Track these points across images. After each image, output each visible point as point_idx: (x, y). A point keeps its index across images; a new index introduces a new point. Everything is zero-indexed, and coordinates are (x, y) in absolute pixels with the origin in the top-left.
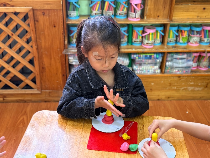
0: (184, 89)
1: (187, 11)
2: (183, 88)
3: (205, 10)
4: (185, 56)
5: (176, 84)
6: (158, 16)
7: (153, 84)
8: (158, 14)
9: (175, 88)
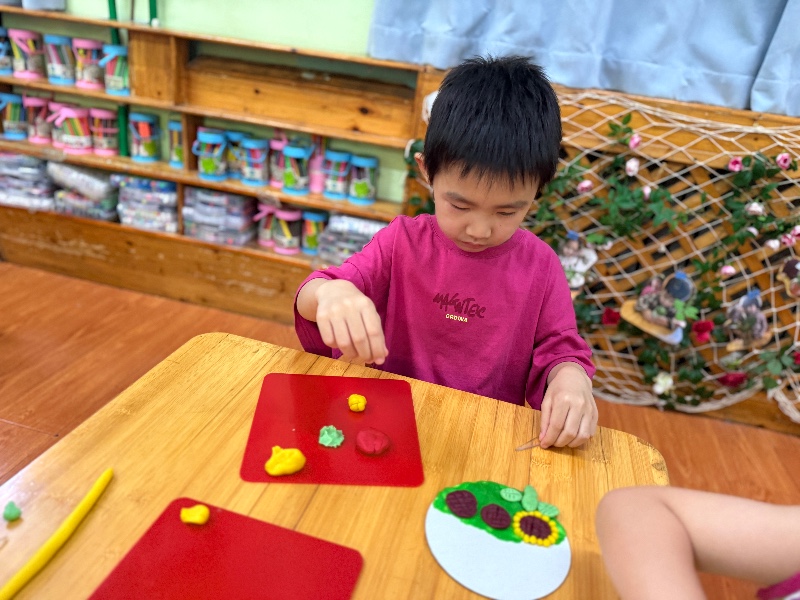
0: (232, 286)
1: (220, 91)
2: (230, 282)
3: (260, 96)
4: (222, 200)
5: (211, 268)
6: (159, 93)
7: (161, 256)
8: (159, 88)
9: (213, 278)
